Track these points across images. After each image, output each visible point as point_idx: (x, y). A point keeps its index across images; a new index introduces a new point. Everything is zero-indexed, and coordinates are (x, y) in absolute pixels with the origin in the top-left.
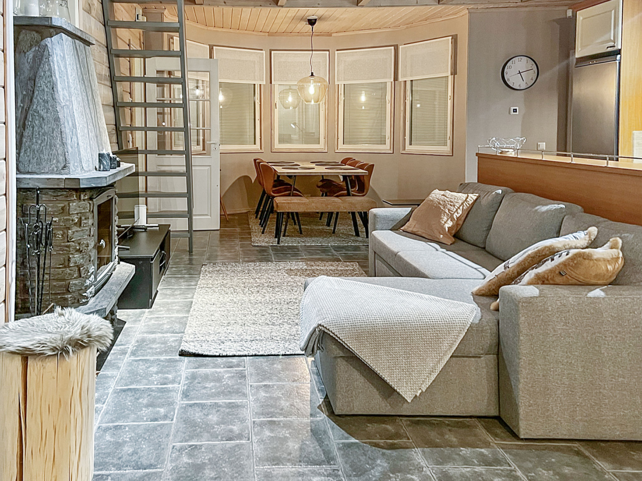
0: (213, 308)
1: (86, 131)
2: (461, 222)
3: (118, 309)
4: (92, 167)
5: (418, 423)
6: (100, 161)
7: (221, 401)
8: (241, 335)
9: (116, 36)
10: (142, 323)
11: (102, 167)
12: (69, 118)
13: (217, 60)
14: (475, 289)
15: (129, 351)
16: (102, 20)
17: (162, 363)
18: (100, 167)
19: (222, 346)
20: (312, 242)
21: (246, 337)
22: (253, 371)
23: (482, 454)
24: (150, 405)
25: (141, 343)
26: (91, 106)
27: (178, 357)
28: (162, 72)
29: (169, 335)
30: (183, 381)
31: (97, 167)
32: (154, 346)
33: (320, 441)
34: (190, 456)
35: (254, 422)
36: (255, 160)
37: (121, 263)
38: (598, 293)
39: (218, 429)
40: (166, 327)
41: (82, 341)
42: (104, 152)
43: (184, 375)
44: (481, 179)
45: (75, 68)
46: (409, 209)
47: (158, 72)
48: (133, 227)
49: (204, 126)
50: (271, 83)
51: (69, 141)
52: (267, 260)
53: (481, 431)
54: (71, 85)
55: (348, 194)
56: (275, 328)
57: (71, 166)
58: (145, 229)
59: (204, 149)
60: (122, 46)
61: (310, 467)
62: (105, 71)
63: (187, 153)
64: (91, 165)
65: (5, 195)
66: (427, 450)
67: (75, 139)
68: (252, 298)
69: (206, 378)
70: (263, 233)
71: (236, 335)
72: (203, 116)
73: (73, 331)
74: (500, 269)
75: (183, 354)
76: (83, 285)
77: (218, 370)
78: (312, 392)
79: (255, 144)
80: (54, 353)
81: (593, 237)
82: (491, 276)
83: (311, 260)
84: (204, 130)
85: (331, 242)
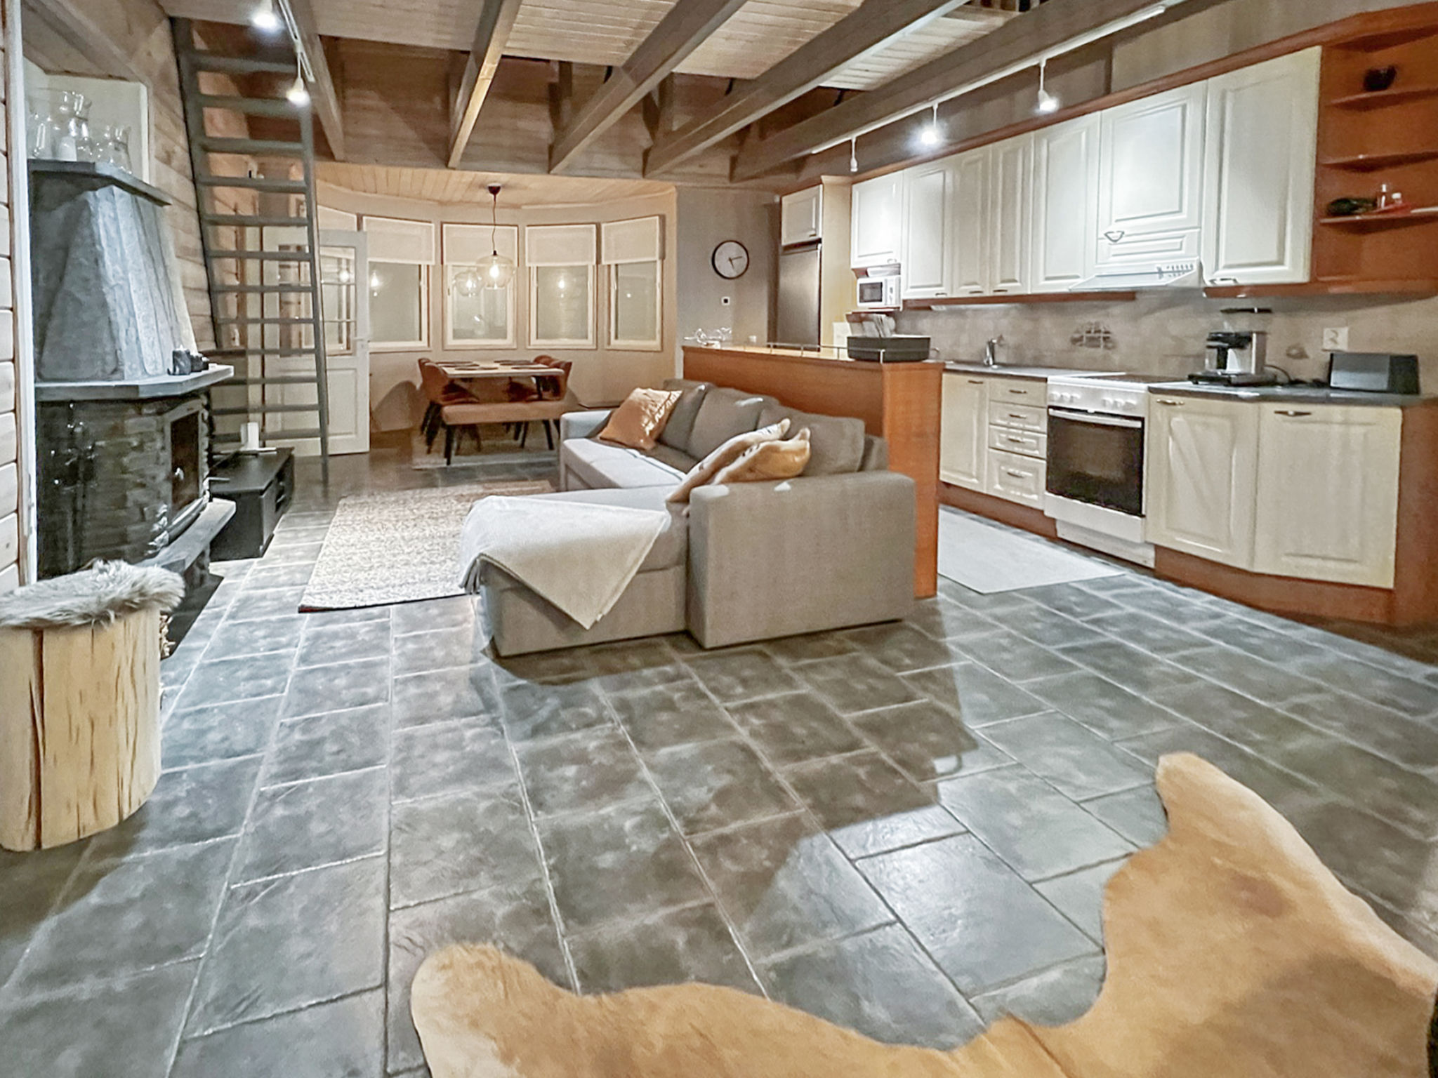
0: (352, 550)
1: (152, 321)
2: (663, 423)
3: (212, 561)
4: (160, 369)
5: (599, 651)
6: (175, 361)
7: (352, 661)
8: (388, 579)
9: (214, 197)
10: (248, 577)
11: (178, 369)
12: (123, 303)
13: (365, 233)
14: (669, 496)
15: (226, 614)
16: (189, 172)
17: (272, 625)
18: (175, 370)
19: (361, 595)
20: (492, 460)
21: (393, 582)
22: (400, 621)
23: (665, 673)
24: (252, 678)
25: (245, 603)
26: (163, 287)
27: (297, 615)
28: (287, 247)
29: (286, 589)
30: (302, 643)
31: (171, 370)
32: (263, 604)
33: (480, 691)
34: (305, 731)
35: (396, 680)
36: (420, 361)
37: (215, 500)
38: (785, 486)
39: (345, 695)
40: (283, 579)
41: (132, 602)
42: (182, 349)
43: (303, 636)
44: (686, 376)
45: (135, 234)
46: (607, 412)
47: (281, 247)
48: (237, 454)
49: (348, 317)
50: (442, 263)
51: (122, 334)
52: (432, 485)
53: (667, 649)
54: (128, 257)
55: (541, 399)
56: (434, 567)
57: (126, 368)
58: (256, 454)
59: (348, 348)
60: (222, 210)
61: (464, 720)
62: (194, 242)
63: (318, 353)
64: (160, 367)
65: (14, 411)
66: (606, 678)
67: (132, 331)
68: (406, 534)
69: (335, 636)
70: (429, 452)
71: (381, 580)
72: (348, 305)
73: (119, 590)
74: (695, 470)
75: (304, 610)
76: (148, 531)
77: (352, 625)
78: (476, 635)
79: (420, 339)
80: (84, 622)
81: (786, 429)
82: (686, 478)
83: (491, 481)
84: (348, 324)
85: (517, 459)
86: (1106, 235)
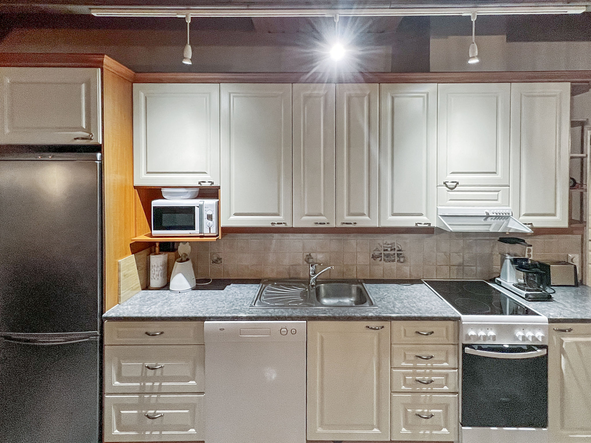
86: (445, 183)
